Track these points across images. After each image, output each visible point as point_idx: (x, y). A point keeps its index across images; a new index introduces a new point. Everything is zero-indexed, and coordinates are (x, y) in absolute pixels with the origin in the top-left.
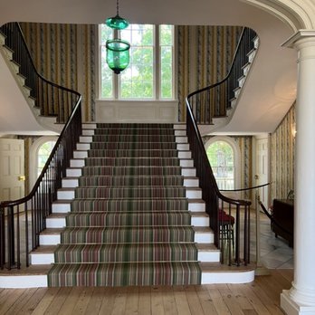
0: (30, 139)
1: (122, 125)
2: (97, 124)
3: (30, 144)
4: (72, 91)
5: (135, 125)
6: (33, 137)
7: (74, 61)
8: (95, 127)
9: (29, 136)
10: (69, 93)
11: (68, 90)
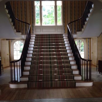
0: (11, 40)
1: (44, 35)
2: (36, 35)
3: (11, 42)
4: (25, 23)
5: (49, 35)
6: (12, 39)
7: (26, 12)
8: (35, 36)
9: (10, 39)
10: (24, 23)
11: (23, 22)
